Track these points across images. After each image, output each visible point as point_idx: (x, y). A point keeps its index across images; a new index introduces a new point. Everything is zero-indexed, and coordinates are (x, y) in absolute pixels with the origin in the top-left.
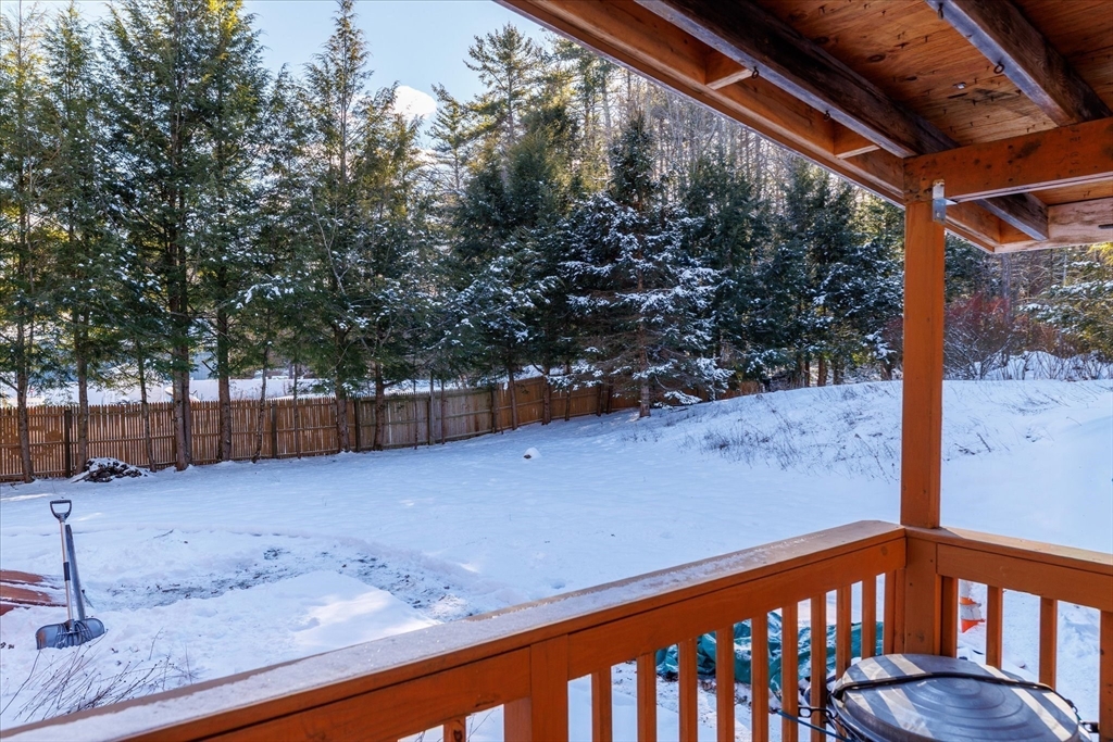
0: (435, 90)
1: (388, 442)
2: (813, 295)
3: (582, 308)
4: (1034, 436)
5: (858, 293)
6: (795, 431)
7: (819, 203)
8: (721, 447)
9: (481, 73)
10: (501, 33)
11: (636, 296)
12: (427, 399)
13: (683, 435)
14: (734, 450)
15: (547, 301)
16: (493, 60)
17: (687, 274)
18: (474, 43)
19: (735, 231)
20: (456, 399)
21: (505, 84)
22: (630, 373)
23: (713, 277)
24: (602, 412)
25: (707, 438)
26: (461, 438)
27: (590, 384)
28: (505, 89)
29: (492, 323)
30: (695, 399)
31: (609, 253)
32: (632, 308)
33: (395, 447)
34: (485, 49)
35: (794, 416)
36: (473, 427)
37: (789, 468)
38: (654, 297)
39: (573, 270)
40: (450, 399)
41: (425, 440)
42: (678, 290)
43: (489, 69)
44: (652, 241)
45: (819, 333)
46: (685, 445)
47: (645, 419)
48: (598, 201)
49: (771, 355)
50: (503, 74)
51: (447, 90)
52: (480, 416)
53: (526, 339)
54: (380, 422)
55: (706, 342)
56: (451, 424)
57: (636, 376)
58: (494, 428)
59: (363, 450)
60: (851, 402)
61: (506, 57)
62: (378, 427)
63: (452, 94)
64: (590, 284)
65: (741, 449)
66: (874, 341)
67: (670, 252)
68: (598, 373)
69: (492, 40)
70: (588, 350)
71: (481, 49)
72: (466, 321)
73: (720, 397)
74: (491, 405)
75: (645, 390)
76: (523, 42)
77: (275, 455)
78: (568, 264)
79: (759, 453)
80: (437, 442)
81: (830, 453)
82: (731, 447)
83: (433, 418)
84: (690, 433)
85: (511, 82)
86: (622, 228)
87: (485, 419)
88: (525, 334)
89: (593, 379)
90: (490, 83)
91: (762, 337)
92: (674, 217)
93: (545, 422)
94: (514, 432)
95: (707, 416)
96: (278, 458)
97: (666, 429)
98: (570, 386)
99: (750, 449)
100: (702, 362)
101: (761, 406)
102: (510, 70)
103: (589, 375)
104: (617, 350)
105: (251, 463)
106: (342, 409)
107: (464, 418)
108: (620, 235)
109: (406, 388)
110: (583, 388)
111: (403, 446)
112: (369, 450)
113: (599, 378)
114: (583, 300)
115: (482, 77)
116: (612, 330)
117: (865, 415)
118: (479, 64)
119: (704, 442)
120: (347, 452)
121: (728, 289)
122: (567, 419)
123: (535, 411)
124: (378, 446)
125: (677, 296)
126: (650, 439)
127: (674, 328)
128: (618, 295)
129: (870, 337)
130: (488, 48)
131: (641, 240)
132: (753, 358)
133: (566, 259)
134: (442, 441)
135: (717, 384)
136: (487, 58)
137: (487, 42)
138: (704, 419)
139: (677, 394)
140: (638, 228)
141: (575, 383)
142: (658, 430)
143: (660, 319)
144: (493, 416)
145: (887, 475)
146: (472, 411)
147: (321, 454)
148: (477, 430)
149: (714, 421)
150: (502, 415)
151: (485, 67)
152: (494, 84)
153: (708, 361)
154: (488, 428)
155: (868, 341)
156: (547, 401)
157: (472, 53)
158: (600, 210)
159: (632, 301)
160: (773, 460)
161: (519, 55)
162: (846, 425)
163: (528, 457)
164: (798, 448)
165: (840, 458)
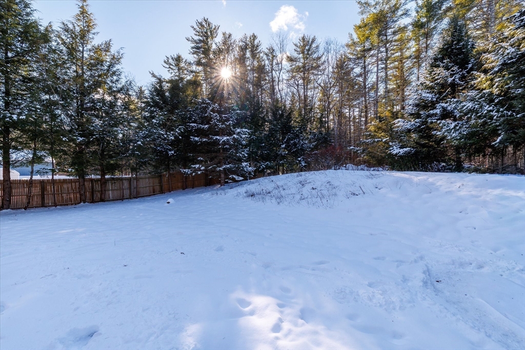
0: (150, 73)
1: (109, 198)
2: (281, 144)
3: (197, 142)
4: (379, 187)
5: (295, 144)
6: (281, 189)
7: (282, 115)
8: (252, 196)
9: (168, 69)
10: (176, 56)
11: (218, 137)
12: (129, 180)
13: (236, 192)
14: (257, 197)
15: (180, 137)
16: (172, 65)
17: (238, 130)
18: (166, 59)
19: (255, 120)
20: (144, 180)
21: (177, 74)
22: (215, 168)
23: (248, 133)
24: (207, 185)
25: (246, 193)
26: (146, 196)
27: (199, 173)
28: (177, 76)
29: (159, 148)
30: (241, 178)
31: (207, 120)
32: (216, 142)
33: (113, 200)
34: (169, 61)
35: (280, 184)
36: (152, 192)
37: (281, 204)
38: (225, 138)
39: (193, 127)
40: (141, 180)
41: (128, 197)
42: (235, 136)
43: (171, 68)
44: (225, 117)
45: (283, 157)
46: (237, 196)
47: (223, 187)
48: (203, 99)
49: (268, 164)
50: (176, 71)
51: (154, 73)
52: (155, 187)
53: (173, 154)
54: (103, 189)
55: (245, 157)
56: (141, 190)
57: (218, 169)
58: (162, 192)
59: (96, 202)
60: (300, 177)
61: (177, 65)
62: (103, 192)
63: (156, 74)
64: (200, 132)
65: (260, 196)
66: (301, 160)
67: (231, 121)
68: (203, 168)
69: (172, 58)
70: (199, 159)
71: (168, 61)
72: (139, 143)
73: (251, 178)
74: (160, 182)
75: (223, 176)
76: (184, 61)
77: (43, 205)
78: (191, 124)
79: (267, 198)
80: (134, 198)
81: (298, 197)
82: (256, 196)
83: (132, 187)
84: (239, 191)
85: (179, 74)
86: (213, 111)
87: (157, 188)
88: (173, 152)
89: (201, 170)
90: (172, 73)
91: (265, 158)
92: (234, 110)
93: (184, 189)
94: (169, 193)
95: (246, 185)
96: (46, 207)
97: (230, 190)
98: (191, 174)
99: (264, 196)
100: (244, 164)
101: (266, 181)
102: (179, 70)
103: (199, 169)
104: (212, 159)
105: (24, 210)
106: (82, 184)
107: (148, 188)
108: (212, 113)
109: (117, 175)
110: (197, 174)
111: (117, 200)
112: (98, 202)
113: (203, 170)
114: (197, 139)
115: (169, 71)
116: (209, 152)
117: (308, 181)
118: (168, 66)
119: (245, 194)
120: (84, 203)
121: (254, 140)
122: (193, 188)
123: (180, 184)
124: (102, 200)
125: (234, 137)
126: (223, 194)
127: (233, 150)
128: (211, 136)
129: (299, 159)
130: (171, 61)
131: (220, 117)
132: (262, 165)
133: (190, 123)
134: (136, 198)
135: (250, 173)
136: (170, 64)
137: (170, 58)
138: (245, 186)
139: (234, 176)
140: (219, 112)
141: (193, 172)
142: (226, 190)
143: (227, 146)
144: (161, 187)
145: (325, 205)
146: (151, 185)
147: (72, 204)
148: (154, 192)
149: (249, 186)
150: (165, 186)
151: (170, 67)
152: (173, 74)
153: (246, 164)
154: (159, 191)
155: (299, 160)
156: (184, 181)
157: (165, 62)
158: (204, 104)
159: (216, 139)
160: (274, 200)
161: (182, 65)
162: (301, 185)
163: (168, 203)
164: (283, 195)
165: (301, 199)
